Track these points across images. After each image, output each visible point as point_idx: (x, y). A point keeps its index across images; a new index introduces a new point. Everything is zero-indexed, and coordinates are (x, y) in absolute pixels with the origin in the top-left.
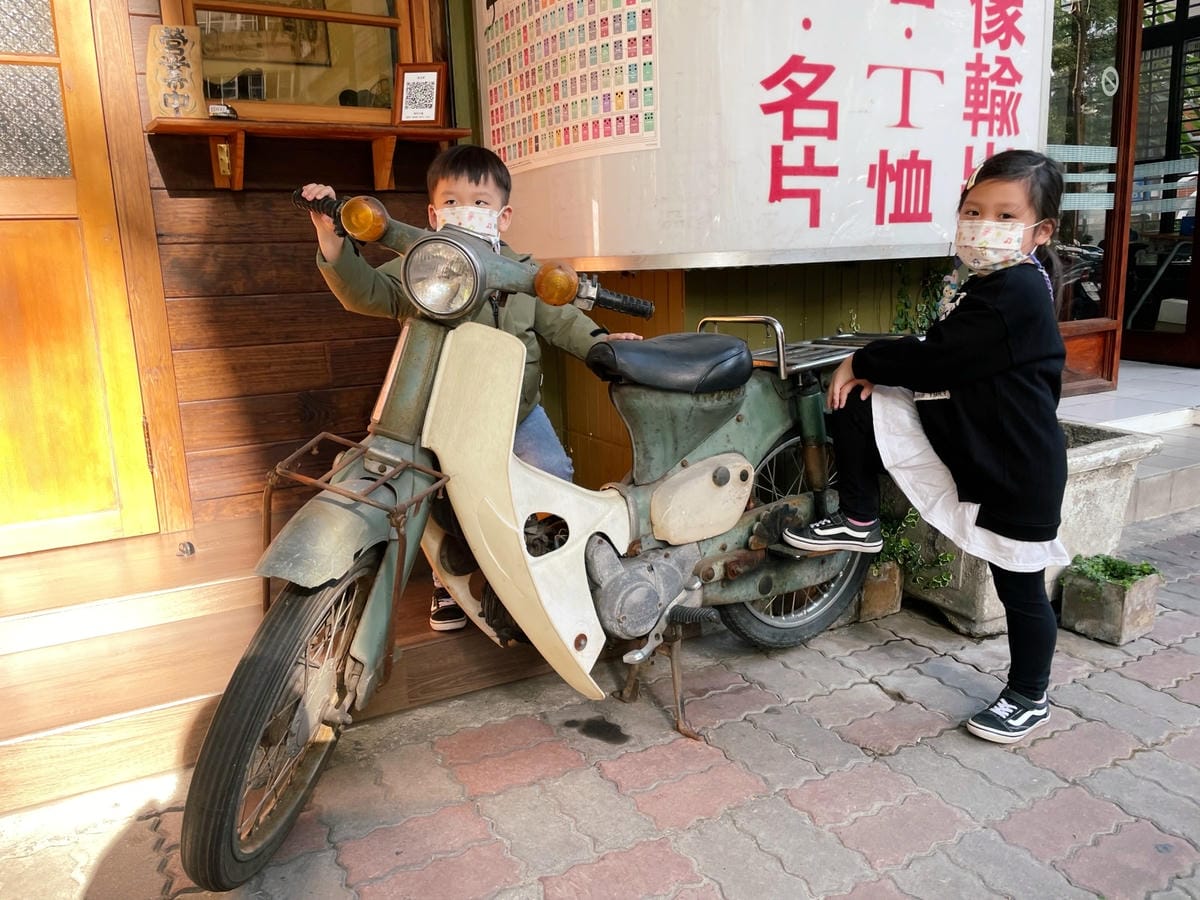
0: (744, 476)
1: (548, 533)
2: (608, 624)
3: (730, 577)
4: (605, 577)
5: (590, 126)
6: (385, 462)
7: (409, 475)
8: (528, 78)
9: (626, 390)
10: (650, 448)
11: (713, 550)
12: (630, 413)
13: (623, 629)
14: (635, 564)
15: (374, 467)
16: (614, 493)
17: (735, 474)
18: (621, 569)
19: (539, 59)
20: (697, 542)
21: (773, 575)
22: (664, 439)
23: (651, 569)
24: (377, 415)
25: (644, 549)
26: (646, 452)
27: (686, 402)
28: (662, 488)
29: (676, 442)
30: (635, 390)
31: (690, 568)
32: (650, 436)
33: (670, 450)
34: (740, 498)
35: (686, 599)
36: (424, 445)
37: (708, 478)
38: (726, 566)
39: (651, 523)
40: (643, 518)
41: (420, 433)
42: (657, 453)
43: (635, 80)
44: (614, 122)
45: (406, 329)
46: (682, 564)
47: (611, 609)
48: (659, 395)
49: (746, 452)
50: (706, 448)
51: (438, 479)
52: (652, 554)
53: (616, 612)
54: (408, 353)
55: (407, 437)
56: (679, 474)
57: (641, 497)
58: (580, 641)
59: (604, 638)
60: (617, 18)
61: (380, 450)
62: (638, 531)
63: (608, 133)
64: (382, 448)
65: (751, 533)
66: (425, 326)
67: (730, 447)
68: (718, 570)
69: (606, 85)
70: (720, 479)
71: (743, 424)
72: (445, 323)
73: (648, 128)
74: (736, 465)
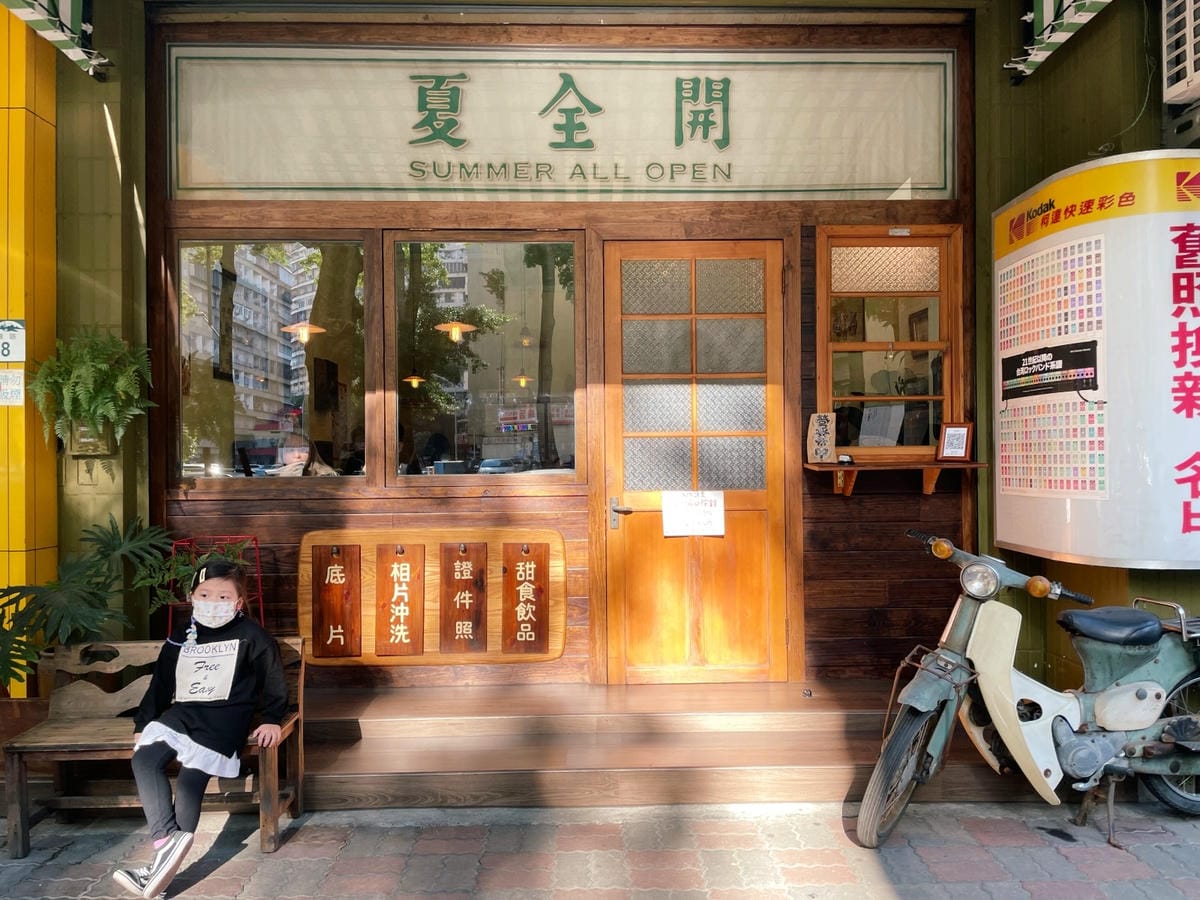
0: (1158, 696)
1: (1030, 711)
2: (1065, 767)
3: (1147, 755)
4: (1064, 741)
5: (1065, 482)
6: (948, 663)
7: (958, 670)
8: (1027, 446)
9: (1080, 638)
10: (1095, 672)
11: (1137, 737)
12: (1083, 651)
13: (1074, 771)
14: (1082, 737)
15: (942, 664)
16: (1071, 695)
17: (1151, 694)
18: (1074, 738)
19: (1034, 439)
20: (1126, 731)
21: (1181, 761)
22: (1104, 669)
23: (1093, 741)
24: (944, 639)
25: (1090, 729)
26: (1092, 674)
27: (1117, 649)
28: (1102, 696)
29: (1111, 670)
30: (1085, 639)
31: (1120, 746)
32: (1094, 665)
33: (1108, 675)
34: (1155, 709)
35: (1115, 763)
36: (967, 656)
37: (1132, 694)
38: (1144, 748)
39: (1094, 716)
40: (1090, 712)
41: (965, 650)
42: (1099, 676)
43: (1093, 462)
44: (1080, 482)
45: (960, 600)
46: (1114, 743)
47: (1067, 759)
48: (1100, 643)
49: (1162, 682)
50: (1132, 676)
51: (973, 674)
52: (1095, 734)
53: (1069, 760)
54: (960, 611)
55: (959, 652)
56: (1114, 689)
57: (1088, 699)
58: (1047, 773)
59: (1062, 775)
60: (1083, 430)
61: (946, 656)
62: (1086, 719)
63: (1076, 488)
64: (945, 655)
65: (1163, 732)
66: (969, 600)
67: (1149, 678)
68: (1139, 751)
69: (1075, 462)
70: (1141, 696)
71: (1159, 665)
72: (980, 601)
73: (1101, 489)
74: (1152, 689)
